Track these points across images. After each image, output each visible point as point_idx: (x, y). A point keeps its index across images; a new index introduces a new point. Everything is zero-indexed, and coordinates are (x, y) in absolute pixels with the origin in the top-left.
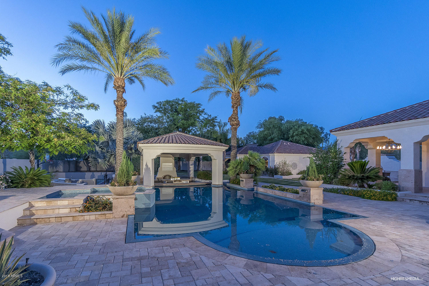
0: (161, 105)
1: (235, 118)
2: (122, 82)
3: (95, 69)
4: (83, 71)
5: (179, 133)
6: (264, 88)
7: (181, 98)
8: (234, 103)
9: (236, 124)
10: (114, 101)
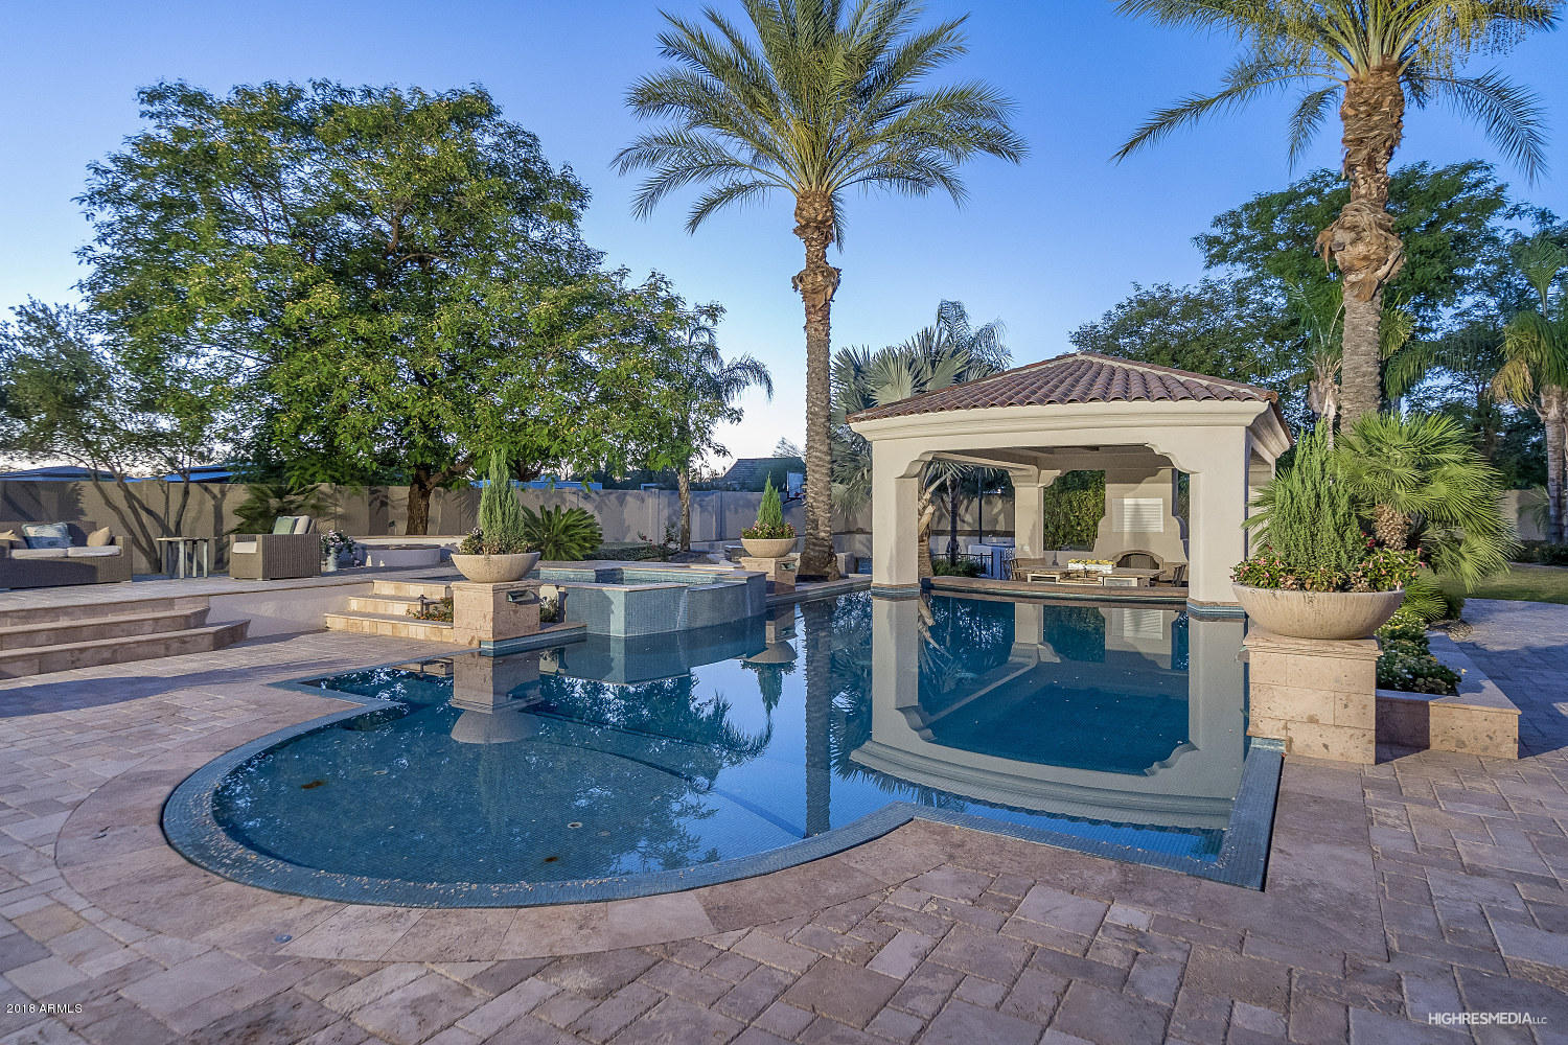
0: (1237, 225)
1: (1353, 228)
2: (817, 205)
10: (793, 278)
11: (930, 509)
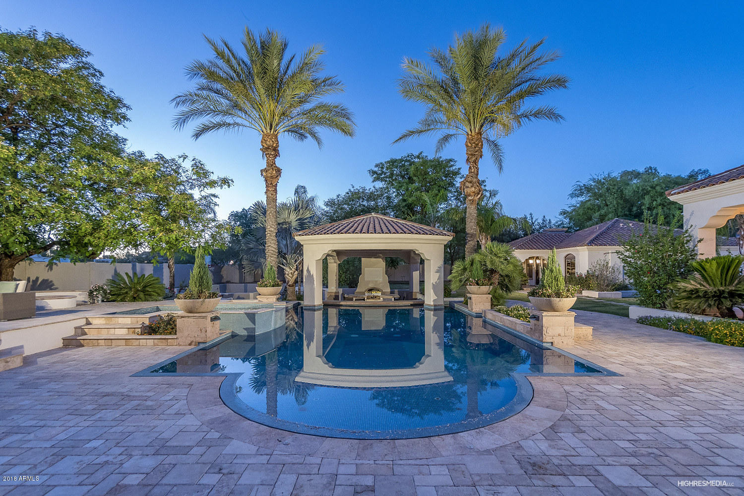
0: (382, 168)
1: (471, 182)
2: (273, 140)
3: (238, 124)
4: (222, 130)
5: (375, 215)
6: (532, 118)
7: (416, 153)
8: (469, 153)
9: (474, 192)
10: (261, 170)
11: (296, 272)
